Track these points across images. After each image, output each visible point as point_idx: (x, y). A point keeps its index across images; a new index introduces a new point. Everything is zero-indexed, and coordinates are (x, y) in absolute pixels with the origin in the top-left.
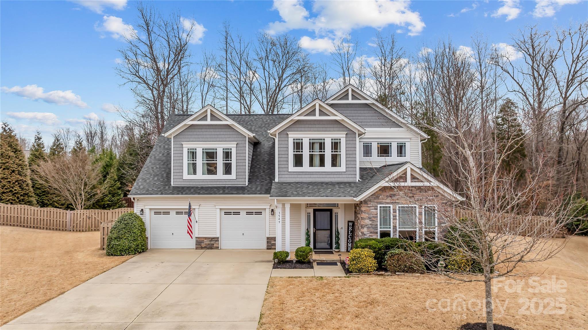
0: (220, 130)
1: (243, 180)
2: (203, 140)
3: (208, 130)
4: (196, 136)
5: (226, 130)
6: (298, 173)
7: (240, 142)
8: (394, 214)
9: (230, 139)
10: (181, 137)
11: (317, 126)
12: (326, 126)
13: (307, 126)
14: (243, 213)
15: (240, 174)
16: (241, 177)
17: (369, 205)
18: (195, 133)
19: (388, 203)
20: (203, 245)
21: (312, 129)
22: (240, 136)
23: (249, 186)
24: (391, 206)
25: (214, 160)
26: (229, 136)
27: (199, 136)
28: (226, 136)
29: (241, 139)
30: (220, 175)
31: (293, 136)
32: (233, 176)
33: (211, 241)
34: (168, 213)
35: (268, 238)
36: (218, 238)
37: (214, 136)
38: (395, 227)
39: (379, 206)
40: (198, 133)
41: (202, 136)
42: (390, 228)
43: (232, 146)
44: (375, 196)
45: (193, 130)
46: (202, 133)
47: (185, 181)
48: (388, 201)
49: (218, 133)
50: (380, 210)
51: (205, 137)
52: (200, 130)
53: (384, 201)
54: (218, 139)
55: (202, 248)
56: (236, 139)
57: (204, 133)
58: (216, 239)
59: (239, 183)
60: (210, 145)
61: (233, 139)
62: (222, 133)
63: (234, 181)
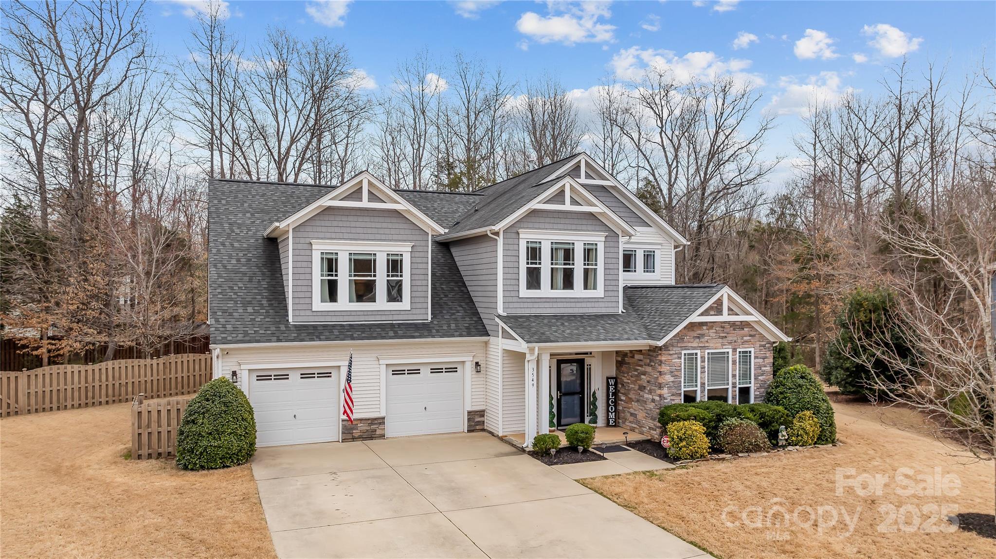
0: (381, 219)
1: (423, 311)
2: (351, 236)
3: (360, 219)
4: (337, 230)
5: (394, 220)
6: (533, 300)
7: (418, 243)
8: (703, 364)
9: (400, 237)
10: (308, 229)
11: (563, 221)
12: (576, 222)
13: (548, 220)
14: (425, 371)
15: (417, 300)
16: (419, 306)
17: (671, 352)
18: (335, 223)
19: (694, 348)
20: (356, 433)
21: (555, 226)
22: (417, 232)
23: (435, 322)
24: (699, 352)
25: (370, 276)
26: (397, 231)
27: (344, 230)
28: (393, 231)
29: (419, 237)
30: (381, 302)
31: (527, 236)
32: (405, 304)
33: (372, 424)
34: (285, 377)
35: (469, 413)
36: (384, 418)
37: (369, 231)
38: (703, 384)
39: (683, 352)
40: (341, 224)
41: (348, 230)
42: (696, 386)
43: (404, 250)
44: (679, 337)
45: (332, 218)
46: (348, 224)
47: (315, 314)
48: (695, 344)
49: (379, 225)
50: (685, 359)
51: (353, 230)
52: (344, 218)
53: (690, 345)
54: (378, 237)
55: (354, 439)
56: (410, 237)
57: (353, 224)
58: (381, 421)
59: (415, 317)
60: (363, 248)
61: (405, 237)
62: (385, 225)
63: (407, 312)
